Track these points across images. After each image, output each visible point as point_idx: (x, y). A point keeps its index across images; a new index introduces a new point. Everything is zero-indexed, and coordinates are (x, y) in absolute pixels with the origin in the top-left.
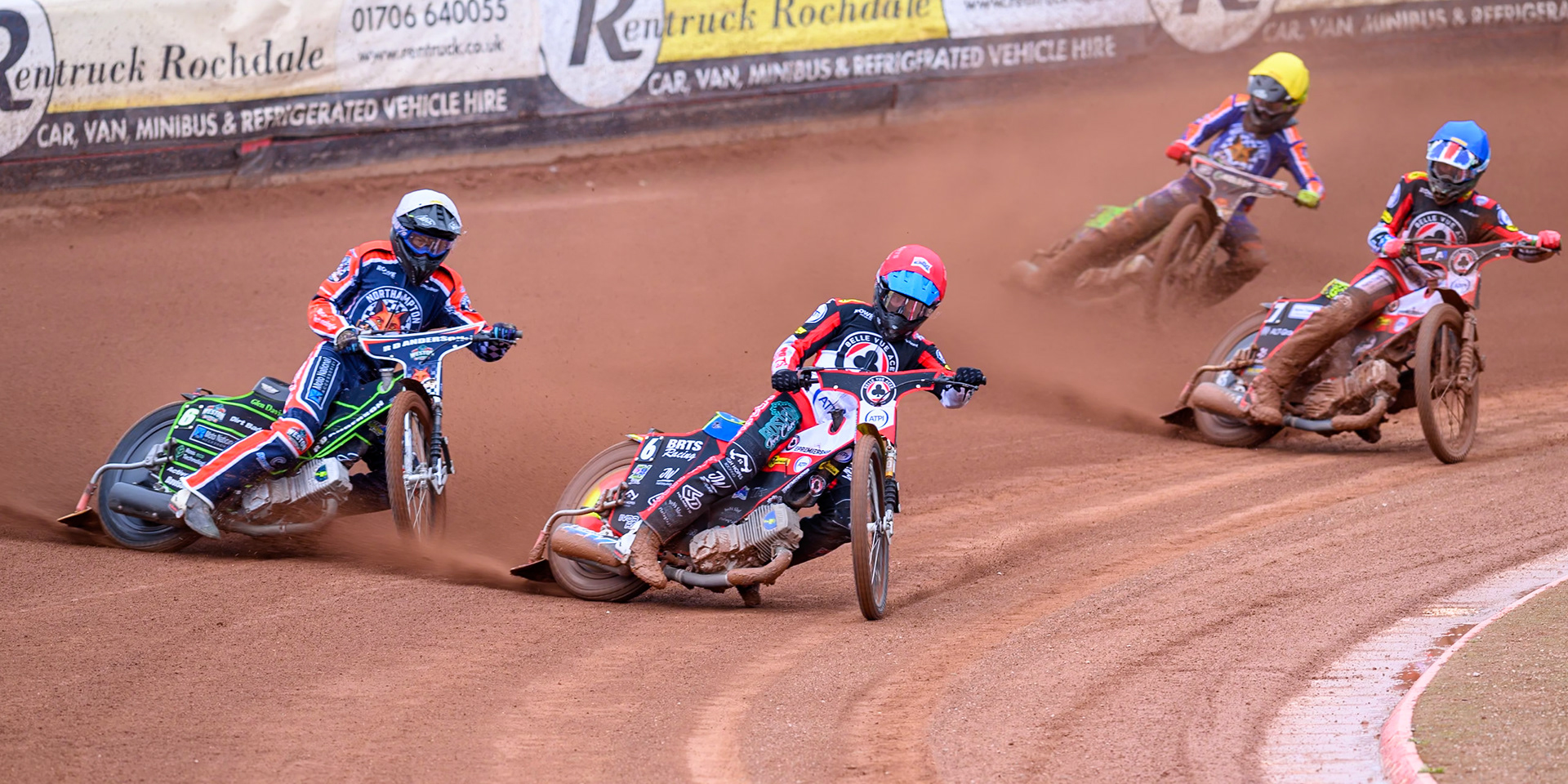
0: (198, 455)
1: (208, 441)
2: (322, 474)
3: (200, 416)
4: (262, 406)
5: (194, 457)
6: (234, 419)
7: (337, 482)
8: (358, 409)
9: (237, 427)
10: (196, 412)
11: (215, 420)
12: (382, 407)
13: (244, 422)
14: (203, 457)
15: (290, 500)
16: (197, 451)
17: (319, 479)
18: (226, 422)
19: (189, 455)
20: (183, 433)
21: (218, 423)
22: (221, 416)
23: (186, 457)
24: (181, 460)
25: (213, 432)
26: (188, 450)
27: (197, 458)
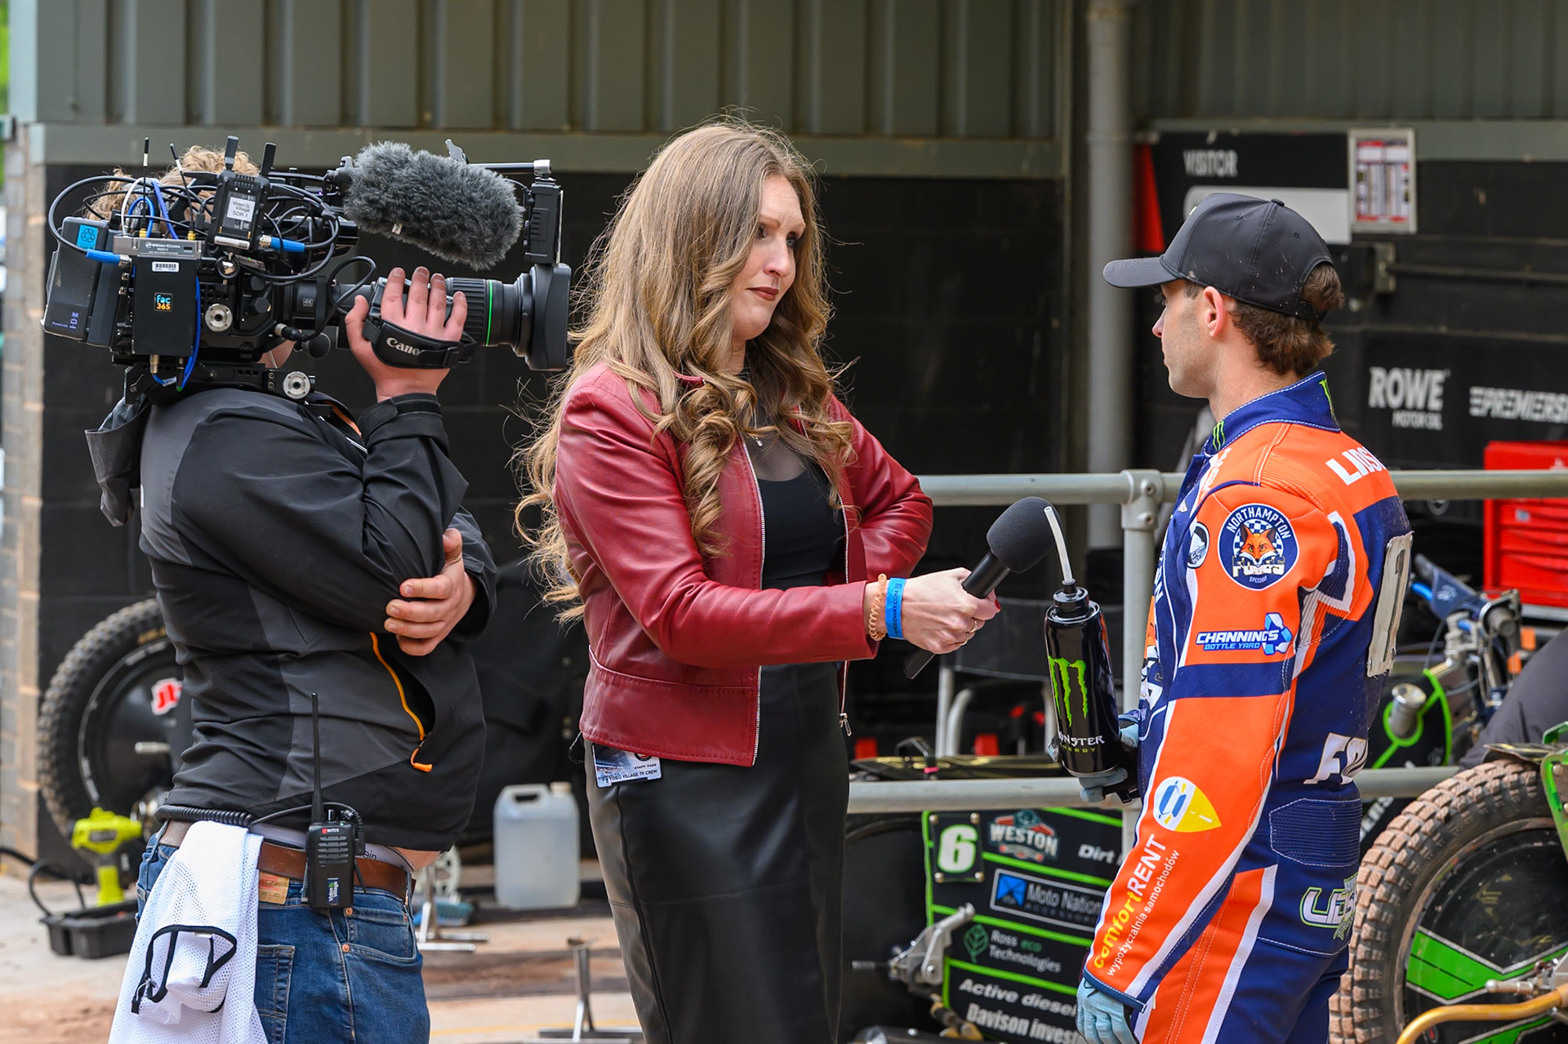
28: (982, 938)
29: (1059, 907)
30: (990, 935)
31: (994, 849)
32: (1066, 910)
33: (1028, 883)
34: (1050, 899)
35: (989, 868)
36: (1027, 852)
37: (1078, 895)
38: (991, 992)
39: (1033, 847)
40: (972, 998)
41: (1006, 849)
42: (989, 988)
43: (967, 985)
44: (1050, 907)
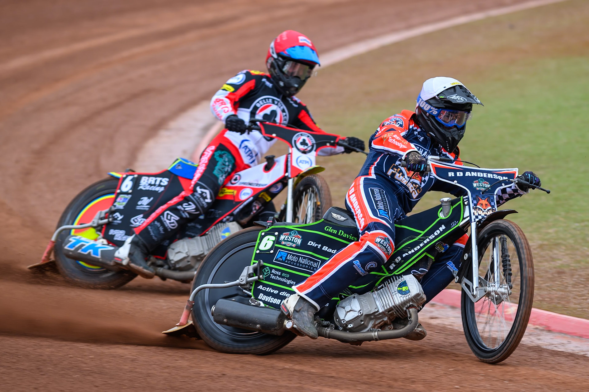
0: (283, 274)
1: (291, 263)
2: (404, 289)
3: (277, 241)
4: (335, 232)
5: (280, 276)
6: (311, 243)
7: (418, 295)
8: (423, 233)
9: (315, 250)
10: (273, 238)
11: (294, 245)
12: (444, 231)
13: (320, 245)
14: (288, 276)
15: (378, 311)
16: (282, 272)
17: (401, 292)
18: (303, 246)
19: (275, 275)
20: (264, 256)
21: (296, 247)
22: (299, 241)
23: (273, 277)
24: (268, 279)
25: (293, 255)
26: (273, 271)
27: (283, 277)
28: (268, 271)
29: (297, 262)
30: (271, 271)
31: (279, 243)
32: (300, 263)
33: (288, 253)
34: (295, 259)
35: (276, 249)
36: (290, 244)
37: (305, 258)
38: (268, 290)
39: (293, 242)
40: (262, 291)
41: (283, 243)
42: (268, 288)
43: (260, 287)
44: (294, 262)
